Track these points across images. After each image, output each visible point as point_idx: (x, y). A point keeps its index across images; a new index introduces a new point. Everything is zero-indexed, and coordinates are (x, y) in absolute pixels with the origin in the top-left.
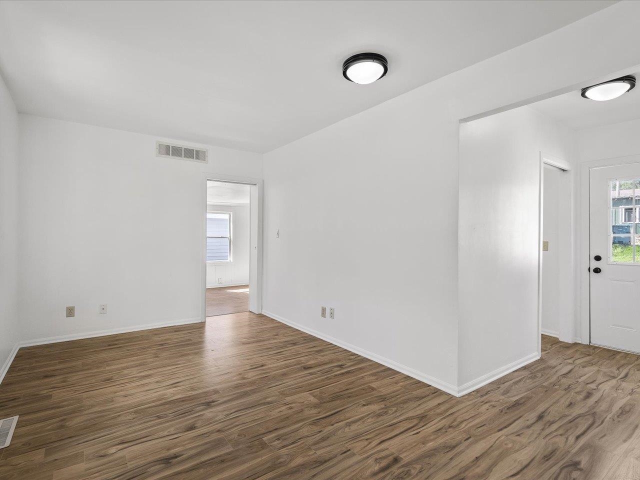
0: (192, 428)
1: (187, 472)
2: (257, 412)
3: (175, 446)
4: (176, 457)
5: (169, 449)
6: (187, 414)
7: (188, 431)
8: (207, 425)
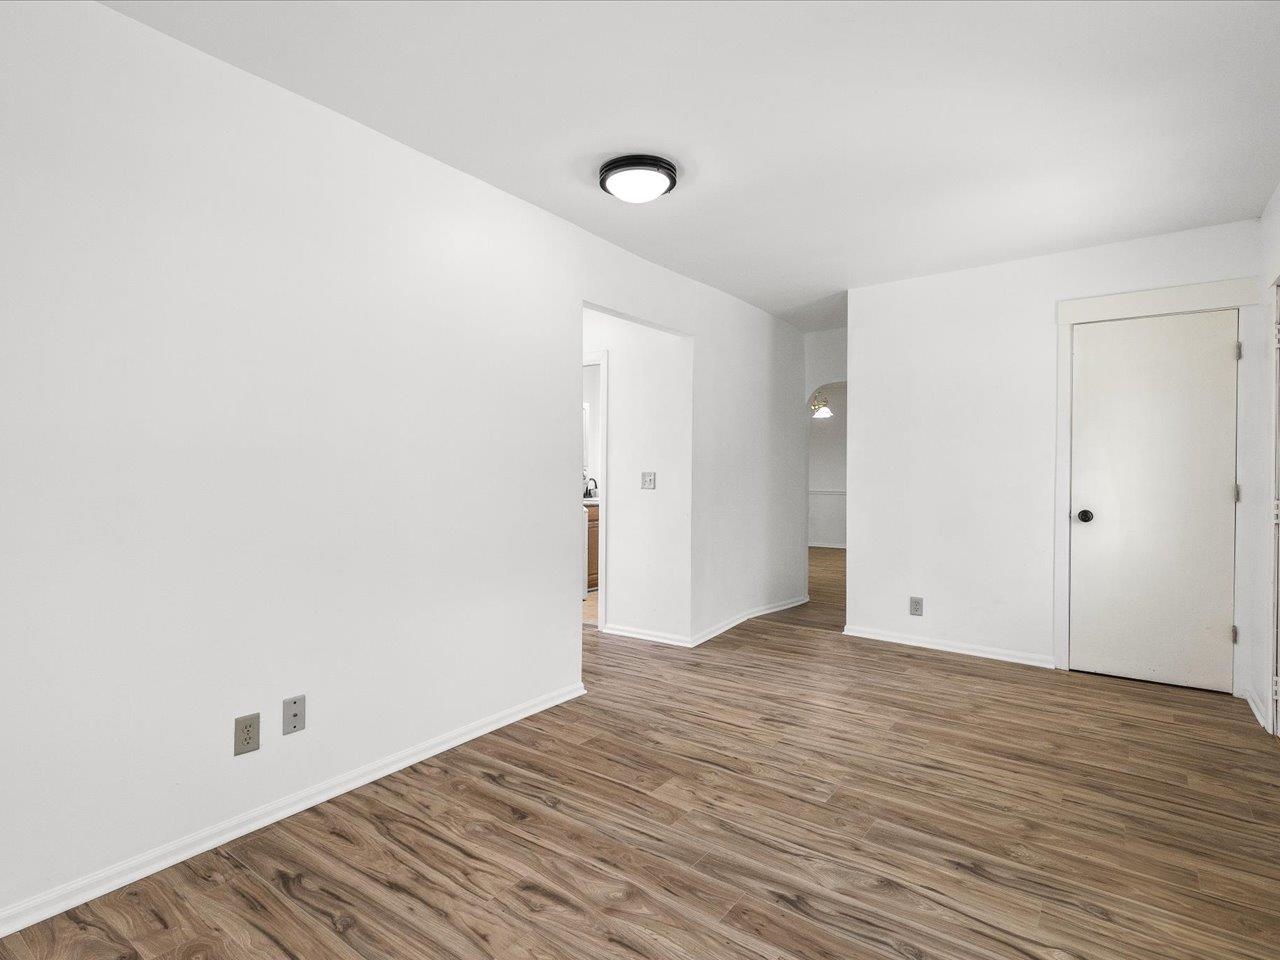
0: (888, 884)
1: (962, 840)
2: (767, 829)
3: (944, 879)
4: (959, 864)
5: (959, 882)
6: (863, 917)
7: (898, 885)
8: (860, 870)
